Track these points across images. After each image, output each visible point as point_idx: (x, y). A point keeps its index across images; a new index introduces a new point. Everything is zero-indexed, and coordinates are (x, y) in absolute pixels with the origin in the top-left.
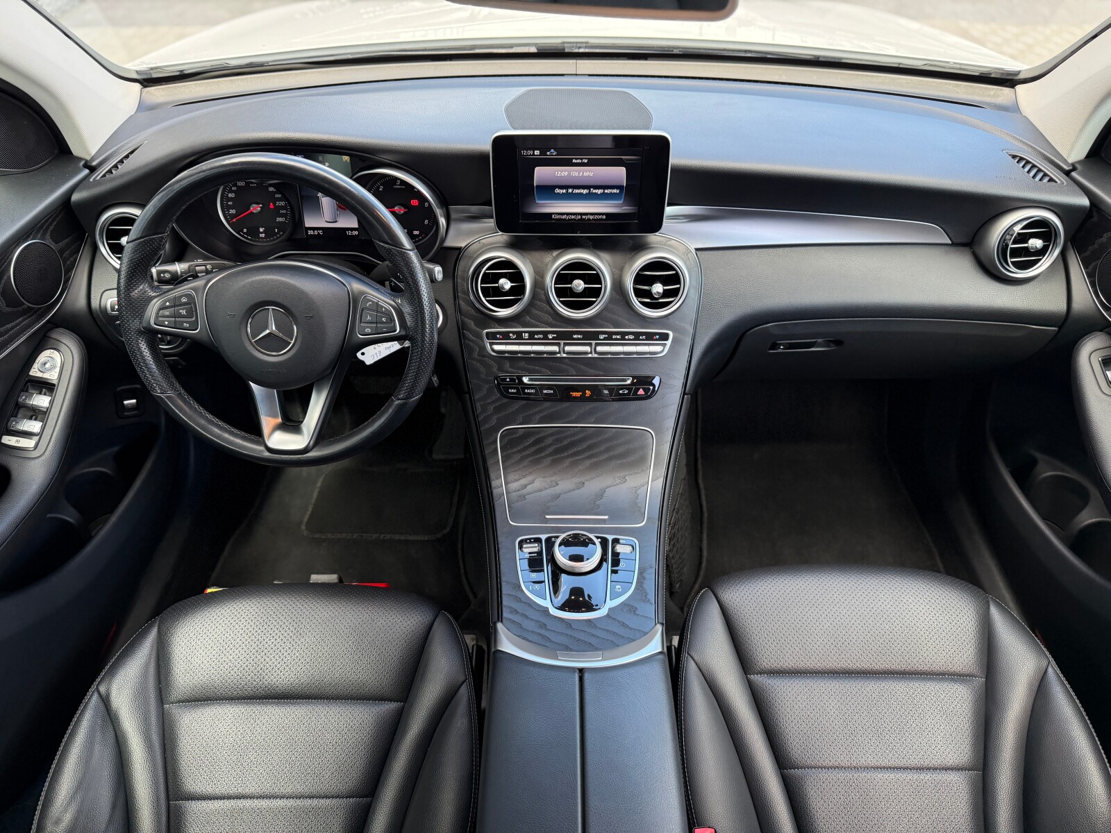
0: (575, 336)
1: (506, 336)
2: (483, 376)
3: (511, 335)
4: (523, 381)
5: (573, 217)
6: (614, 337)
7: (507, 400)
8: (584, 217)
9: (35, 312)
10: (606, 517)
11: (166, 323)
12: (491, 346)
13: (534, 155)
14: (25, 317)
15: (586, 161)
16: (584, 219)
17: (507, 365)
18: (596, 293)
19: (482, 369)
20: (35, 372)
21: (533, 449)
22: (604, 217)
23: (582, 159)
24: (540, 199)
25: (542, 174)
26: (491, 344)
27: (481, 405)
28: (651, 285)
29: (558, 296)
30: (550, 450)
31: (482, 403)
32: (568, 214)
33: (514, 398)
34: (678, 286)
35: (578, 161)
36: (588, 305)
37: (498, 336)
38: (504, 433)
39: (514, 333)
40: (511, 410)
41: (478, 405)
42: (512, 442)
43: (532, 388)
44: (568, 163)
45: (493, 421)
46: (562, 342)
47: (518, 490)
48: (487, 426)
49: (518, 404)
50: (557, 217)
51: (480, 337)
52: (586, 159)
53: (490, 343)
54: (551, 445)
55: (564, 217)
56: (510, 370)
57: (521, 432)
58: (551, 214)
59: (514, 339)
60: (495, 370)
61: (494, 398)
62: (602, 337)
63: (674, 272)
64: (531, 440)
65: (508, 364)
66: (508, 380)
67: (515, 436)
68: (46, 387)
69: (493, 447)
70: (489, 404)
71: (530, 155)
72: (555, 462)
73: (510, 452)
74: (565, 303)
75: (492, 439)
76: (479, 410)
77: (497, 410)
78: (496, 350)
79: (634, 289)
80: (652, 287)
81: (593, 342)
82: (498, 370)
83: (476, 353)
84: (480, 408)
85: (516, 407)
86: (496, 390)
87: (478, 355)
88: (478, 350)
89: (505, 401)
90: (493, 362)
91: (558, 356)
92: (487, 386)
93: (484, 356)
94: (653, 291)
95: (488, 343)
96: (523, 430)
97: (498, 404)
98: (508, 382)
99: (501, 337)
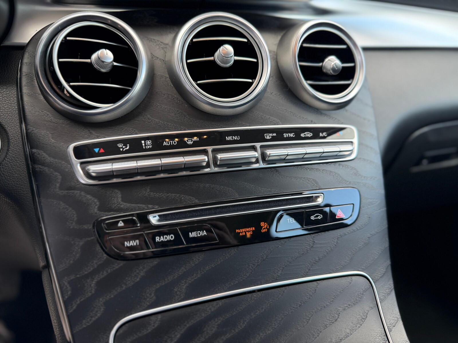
1: (111, 148)
3: (120, 145)
4: (148, 221)
6: (285, 135)
7: (122, 263)
12: (83, 169)
17: (117, 199)
26: (84, 165)
27: (69, 283)
28: (322, 61)
29: (195, 78)
31: (72, 277)
37: (97, 150)
38: (121, 331)
39: (125, 142)
40: (130, 282)
45: (98, 311)
46: (210, 149)
49: (144, 268)
51: (66, 158)
53: (81, 163)
56: (124, 205)
57: (155, 323)
59: (127, 152)
60: (94, 210)
61: (95, 263)
62: (268, 136)
65: (120, 195)
66: (121, 224)
67: (145, 332)
70: (87, 276)
74: (207, 88)
76: (68, 293)
78: (94, 174)
79: (301, 67)
80: (324, 63)
81: (258, 145)
82: (100, 209)
83: (58, 185)
84: (69, 288)
85: (142, 274)
86: (98, 248)
87: (61, 188)
88: (59, 181)
89: (119, 265)
90: (89, 196)
91: (207, 170)
92: (81, 243)
93: (71, 188)
94: (327, 69)
95: (79, 165)
96: (159, 316)
97: (105, 274)
98: (121, 228)
99: (102, 151)
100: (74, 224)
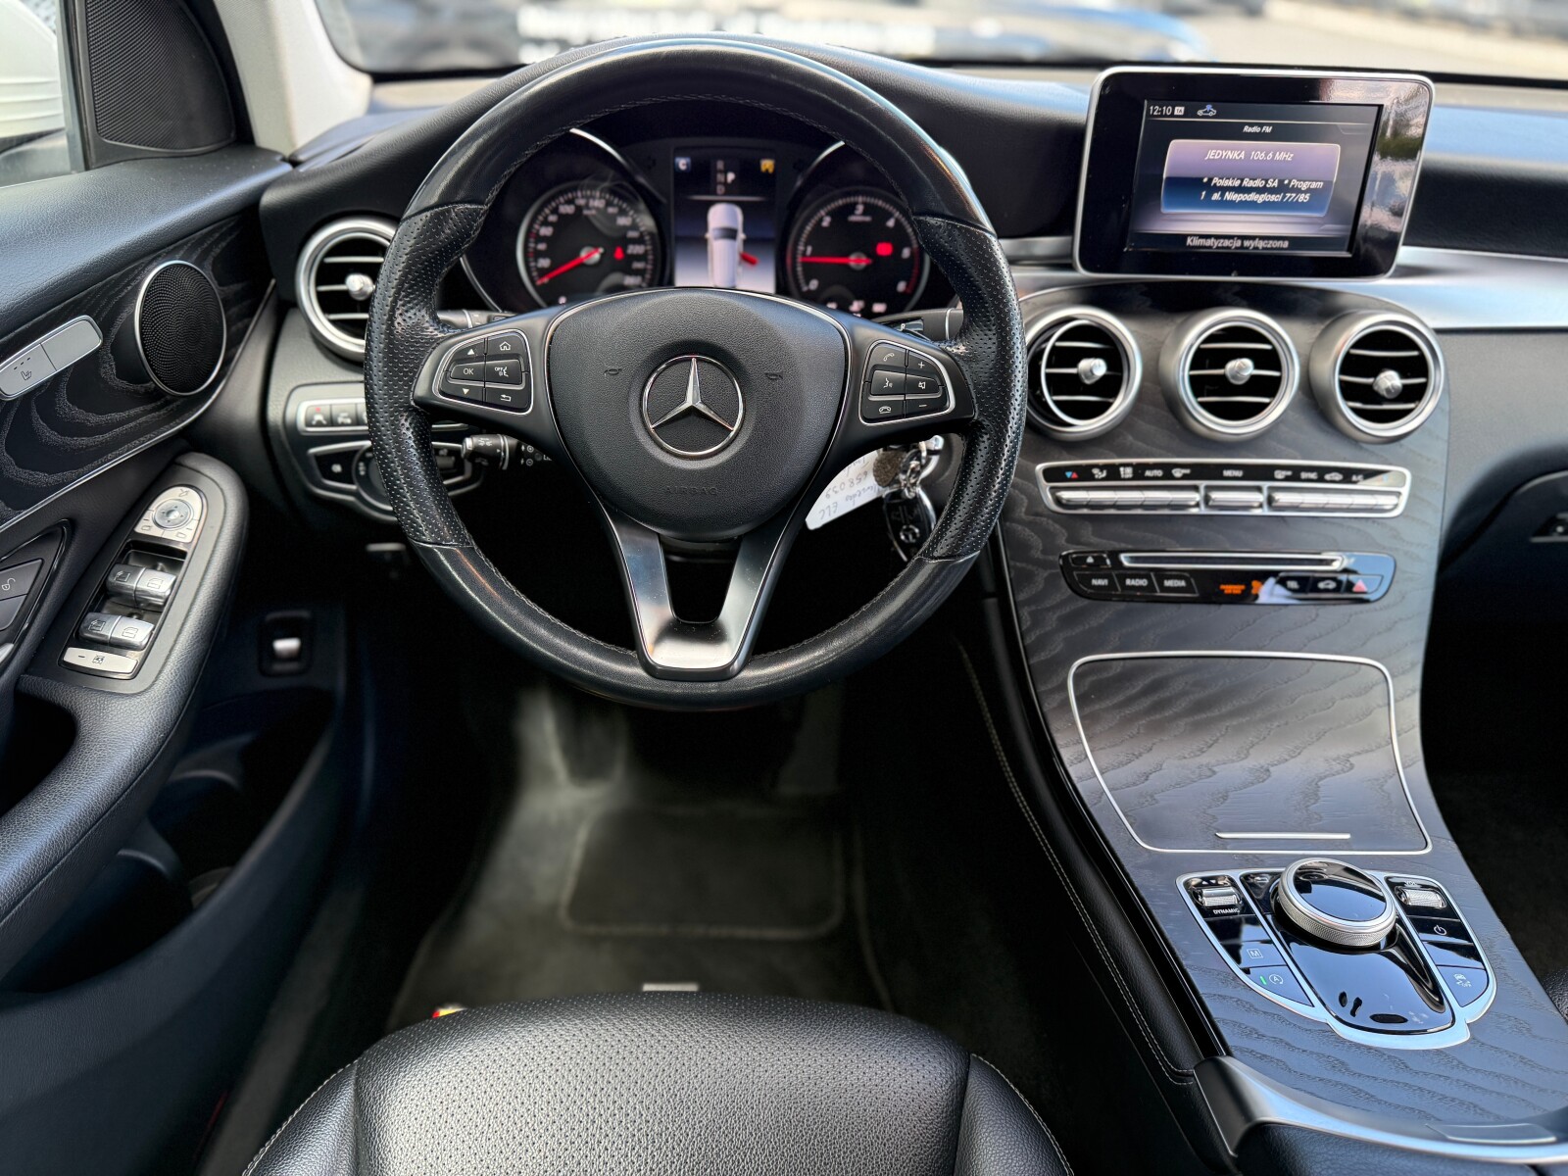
0: (1227, 473)
1: (1085, 474)
2: (1037, 554)
3: (1096, 471)
4: (1121, 563)
5: (1227, 243)
6: (1303, 476)
7: (1086, 602)
8: (1247, 243)
9: (167, 403)
10: (1347, 836)
11: (466, 391)
12: (1053, 494)
13: (1172, 115)
14: (149, 407)
15: (1268, 130)
16: (1247, 248)
17: (1087, 533)
18: (1270, 387)
19: (1037, 542)
20: (146, 527)
21: (1146, 702)
22: (1286, 244)
23: (1261, 125)
24: (1170, 205)
25: (1182, 155)
26: (1053, 490)
27: (1030, 613)
28: (1375, 375)
29: (1197, 393)
30: (1183, 704)
31: (1033, 608)
32: (1218, 237)
33: (1102, 595)
34: (1422, 380)
35: (1256, 129)
36: (1256, 409)
37: (1069, 474)
38: (1081, 669)
39: (1102, 468)
40: (1094, 622)
41: (1025, 612)
42: (1097, 688)
43: (1141, 577)
44: (1235, 133)
45: (1057, 646)
46: (1202, 484)
47: (1134, 784)
48: (1043, 656)
49: (1110, 610)
50: (1197, 242)
51: (1032, 478)
52: (1269, 125)
53: (1052, 488)
54: (1184, 693)
55: (1209, 242)
56: (1094, 540)
57: (1117, 668)
58: (1184, 237)
59: (1103, 479)
60: (1062, 540)
61: (1058, 598)
62: (1279, 474)
63: (1415, 353)
64: (1140, 685)
65: (1090, 529)
66: (1090, 560)
67: (1105, 675)
68: (167, 556)
69: (1058, 698)
70: (1048, 610)
71: (1166, 116)
72: (1197, 727)
73: (1097, 707)
74: (1210, 407)
75: (1055, 682)
76: (1027, 623)
77: (1068, 621)
78: (1064, 502)
79: (1341, 382)
80: (1378, 378)
81: (1265, 485)
82: (1067, 541)
83: (1024, 510)
84: (1028, 618)
85: (1107, 616)
86: (1063, 582)
87: (1026, 513)
88: (1025, 504)
89: (1083, 602)
90: (1057, 526)
91: (1194, 511)
92: (1046, 574)
93: (1037, 514)
94: (1379, 387)
95: (1048, 489)
96: (1122, 663)
97: (1068, 609)
98: (1090, 565)
99: (1075, 476)
100: (1039, 553)
